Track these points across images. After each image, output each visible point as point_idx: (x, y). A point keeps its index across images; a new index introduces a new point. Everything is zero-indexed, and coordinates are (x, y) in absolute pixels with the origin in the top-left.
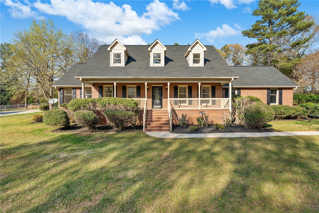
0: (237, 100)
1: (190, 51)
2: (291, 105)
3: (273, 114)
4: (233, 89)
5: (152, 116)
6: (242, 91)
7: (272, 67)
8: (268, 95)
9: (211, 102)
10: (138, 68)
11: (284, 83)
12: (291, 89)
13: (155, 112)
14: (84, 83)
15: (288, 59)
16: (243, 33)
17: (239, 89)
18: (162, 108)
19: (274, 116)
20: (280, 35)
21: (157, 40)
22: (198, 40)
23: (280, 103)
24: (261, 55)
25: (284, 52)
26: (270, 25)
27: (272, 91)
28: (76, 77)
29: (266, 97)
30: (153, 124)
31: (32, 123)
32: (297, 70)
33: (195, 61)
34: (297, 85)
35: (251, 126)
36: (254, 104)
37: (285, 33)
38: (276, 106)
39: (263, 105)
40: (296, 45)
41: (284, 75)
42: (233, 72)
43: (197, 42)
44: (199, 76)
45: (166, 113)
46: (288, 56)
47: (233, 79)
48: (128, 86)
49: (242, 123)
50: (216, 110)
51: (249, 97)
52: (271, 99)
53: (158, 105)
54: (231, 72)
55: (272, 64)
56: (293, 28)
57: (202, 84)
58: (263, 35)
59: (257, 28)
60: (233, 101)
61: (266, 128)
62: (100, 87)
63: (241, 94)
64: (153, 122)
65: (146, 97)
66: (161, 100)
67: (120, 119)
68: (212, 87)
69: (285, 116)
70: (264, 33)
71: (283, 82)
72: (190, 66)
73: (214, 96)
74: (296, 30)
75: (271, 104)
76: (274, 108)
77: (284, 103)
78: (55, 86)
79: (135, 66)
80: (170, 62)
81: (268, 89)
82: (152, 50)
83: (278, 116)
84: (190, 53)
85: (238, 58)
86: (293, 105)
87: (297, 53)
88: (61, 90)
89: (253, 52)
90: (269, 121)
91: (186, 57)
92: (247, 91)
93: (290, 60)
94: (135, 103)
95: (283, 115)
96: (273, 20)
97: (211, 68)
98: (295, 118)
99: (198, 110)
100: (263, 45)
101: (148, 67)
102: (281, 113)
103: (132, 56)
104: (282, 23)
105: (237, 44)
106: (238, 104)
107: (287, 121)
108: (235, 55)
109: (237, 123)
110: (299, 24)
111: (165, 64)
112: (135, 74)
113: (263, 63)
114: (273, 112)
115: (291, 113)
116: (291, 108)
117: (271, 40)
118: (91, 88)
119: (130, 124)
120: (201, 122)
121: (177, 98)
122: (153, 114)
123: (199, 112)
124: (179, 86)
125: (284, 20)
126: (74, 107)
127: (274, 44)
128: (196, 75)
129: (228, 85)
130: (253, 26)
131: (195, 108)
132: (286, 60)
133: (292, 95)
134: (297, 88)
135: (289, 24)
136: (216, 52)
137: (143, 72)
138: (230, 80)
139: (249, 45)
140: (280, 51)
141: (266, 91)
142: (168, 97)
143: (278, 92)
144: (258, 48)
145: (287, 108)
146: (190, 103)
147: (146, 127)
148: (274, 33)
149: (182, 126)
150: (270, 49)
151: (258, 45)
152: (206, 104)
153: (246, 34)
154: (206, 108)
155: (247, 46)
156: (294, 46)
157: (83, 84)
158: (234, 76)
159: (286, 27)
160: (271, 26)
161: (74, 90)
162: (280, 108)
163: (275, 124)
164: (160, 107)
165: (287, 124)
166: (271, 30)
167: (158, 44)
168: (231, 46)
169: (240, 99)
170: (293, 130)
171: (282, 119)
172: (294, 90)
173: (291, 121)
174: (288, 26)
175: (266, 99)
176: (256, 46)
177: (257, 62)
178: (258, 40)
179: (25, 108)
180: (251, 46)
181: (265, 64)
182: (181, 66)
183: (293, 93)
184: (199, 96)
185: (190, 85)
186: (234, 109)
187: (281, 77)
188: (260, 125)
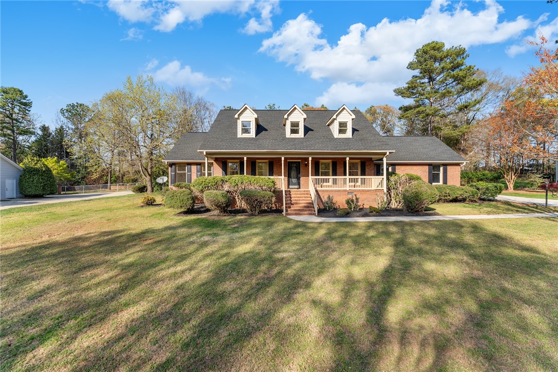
0: (392, 178)
1: (334, 119)
2: (458, 185)
3: (437, 195)
4: (388, 165)
5: (291, 198)
6: (397, 167)
7: (434, 137)
8: (430, 172)
9: (359, 180)
10: (273, 140)
11: (450, 158)
12: (458, 164)
13: (294, 193)
14: (208, 158)
15: (453, 126)
16: (395, 91)
17: (394, 165)
18: (300, 188)
19: (438, 198)
20: (443, 96)
21: (296, 106)
22: (344, 106)
23: (445, 182)
24: (418, 120)
25: (449, 116)
26: (429, 82)
27: (434, 167)
28: (198, 151)
29: (428, 175)
30: (294, 207)
31: (142, 206)
32: (465, 140)
33: (341, 131)
34: (465, 160)
35: (411, 210)
36: (414, 183)
37: (449, 92)
38: (439, 185)
39: (425, 184)
40: (465, 108)
41: (449, 148)
42: (388, 145)
43: (344, 108)
44: (347, 150)
45: (307, 194)
46: (454, 121)
47: (388, 154)
48: (258, 161)
49: (399, 207)
50: (368, 191)
51: (407, 175)
52: (434, 178)
53: (294, 184)
54: (386, 144)
55: (434, 132)
56: (460, 86)
57: (350, 159)
58: (422, 95)
59: (413, 86)
60: (388, 179)
61: (428, 211)
62: (223, 162)
63: (396, 171)
64: (293, 204)
65: (283, 174)
66: (299, 179)
67: (259, 200)
68: (361, 162)
69: (451, 198)
70: (422, 92)
71: (448, 156)
72: (335, 137)
73: (363, 173)
74: (463, 89)
75: (433, 184)
76: (437, 188)
77: (450, 183)
78: (166, 161)
79: (267, 137)
80: (310, 132)
81: (429, 165)
82: (289, 118)
83: (443, 198)
84: (335, 121)
85: (389, 123)
86: (461, 185)
87: (466, 117)
88: (173, 166)
89: (408, 117)
90: (432, 203)
91: (329, 125)
92: (403, 167)
93: (456, 126)
94: (273, 182)
95: (448, 197)
96: (434, 75)
97: (361, 140)
98: (463, 200)
99: (345, 191)
100: (422, 108)
101: (284, 138)
102: (446, 195)
103: (261, 124)
104: (446, 80)
105: (387, 105)
106: (394, 183)
107: (454, 204)
108: (385, 119)
109: (393, 207)
110: (466, 82)
111: (305, 135)
112: (270, 147)
113: (421, 131)
114: (438, 193)
115: (458, 194)
116: (458, 189)
117: (431, 101)
118: (212, 163)
119: (266, 208)
120: (351, 205)
121: (319, 175)
122: (292, 196)
123: (347, 193)
124: (321, 161)
125: (449, 75)
126: (201, 186)
127: (436, 106)
128: (344, 148)
129: (382, 160)
130: (408, 83)
131: (343, 189)
132: (451, 127)
133: (460, 172)
134: (465, 163)
135: (454, 81)
136: (365, 119)
137: (279, 145)
138: (385, 154)
139: (403, 107)
140: (444, 116)
141: (427, 167)
142: (310, 174)
143: (441, 168)
144: (415, 111)
145: (453, 188)
146: (335, 181)
147: (287, 211)
148: (435, 92)
149: (328, 209)
150: (431, 112)
151: (416, 107)
152: (353, 184)
153: (399, 92)
154: (354, 189)
155: (400, 109)
156: (461, 109)
157: (206, 159)
158: (389, 150)
159: (451, 85)
160: (431, 83)
161: (189, 166)
162: (444, 188)
163: (439, 208)
164: (297, 187)
165: (453, 208)
166: (431, 88)
167: (296, 110)
168: (380, 107)
169: (396, 177)
170: (461, 214)
171: (447, 202)
172: (461, 166)
173: (458, 204)
174: (454, 83)
175: (428, 177)
176: (412, 109)
177: (414, 129)
178: (414, 101)
179: (108, 190)
180: (406, 109)
181: (425, 131)
182: (324, 137)
183: (460, 170)
184: (347, 174)
185: (334, 160)
186: (389, 189)
187: (446, 150)
188: (422, 207)
